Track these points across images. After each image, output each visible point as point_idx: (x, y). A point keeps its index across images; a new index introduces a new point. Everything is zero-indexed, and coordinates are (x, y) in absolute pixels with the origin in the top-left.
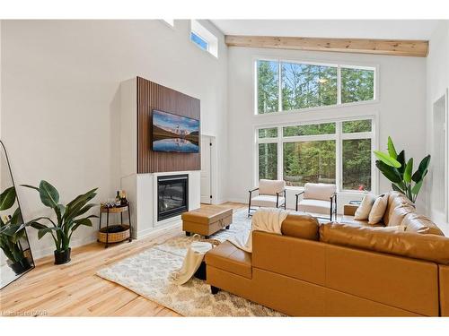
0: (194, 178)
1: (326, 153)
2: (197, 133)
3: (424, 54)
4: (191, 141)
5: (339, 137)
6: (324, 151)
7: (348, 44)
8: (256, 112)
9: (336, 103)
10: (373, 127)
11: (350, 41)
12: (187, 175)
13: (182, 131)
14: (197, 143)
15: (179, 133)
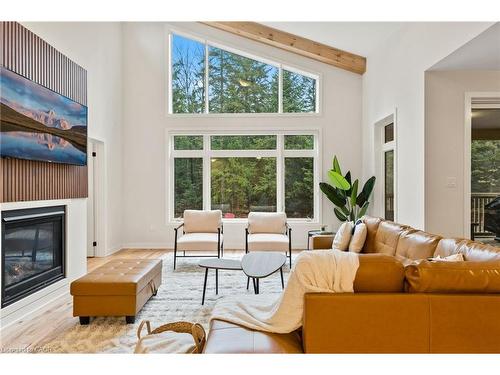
0: (77, 212)
1: (230, 177)
2: (84, 129)
3: (361, 71)
4: (73, 142)
5: (280, 154)
6: (228, 174)
7: (292, 41)
8: (170, 111)
9: (277, 112)
10: (316, 144)
11: (295, 38)
12: (64, 208)
13: (57, 122)
14: (83, 148)
15: (50, 124)
